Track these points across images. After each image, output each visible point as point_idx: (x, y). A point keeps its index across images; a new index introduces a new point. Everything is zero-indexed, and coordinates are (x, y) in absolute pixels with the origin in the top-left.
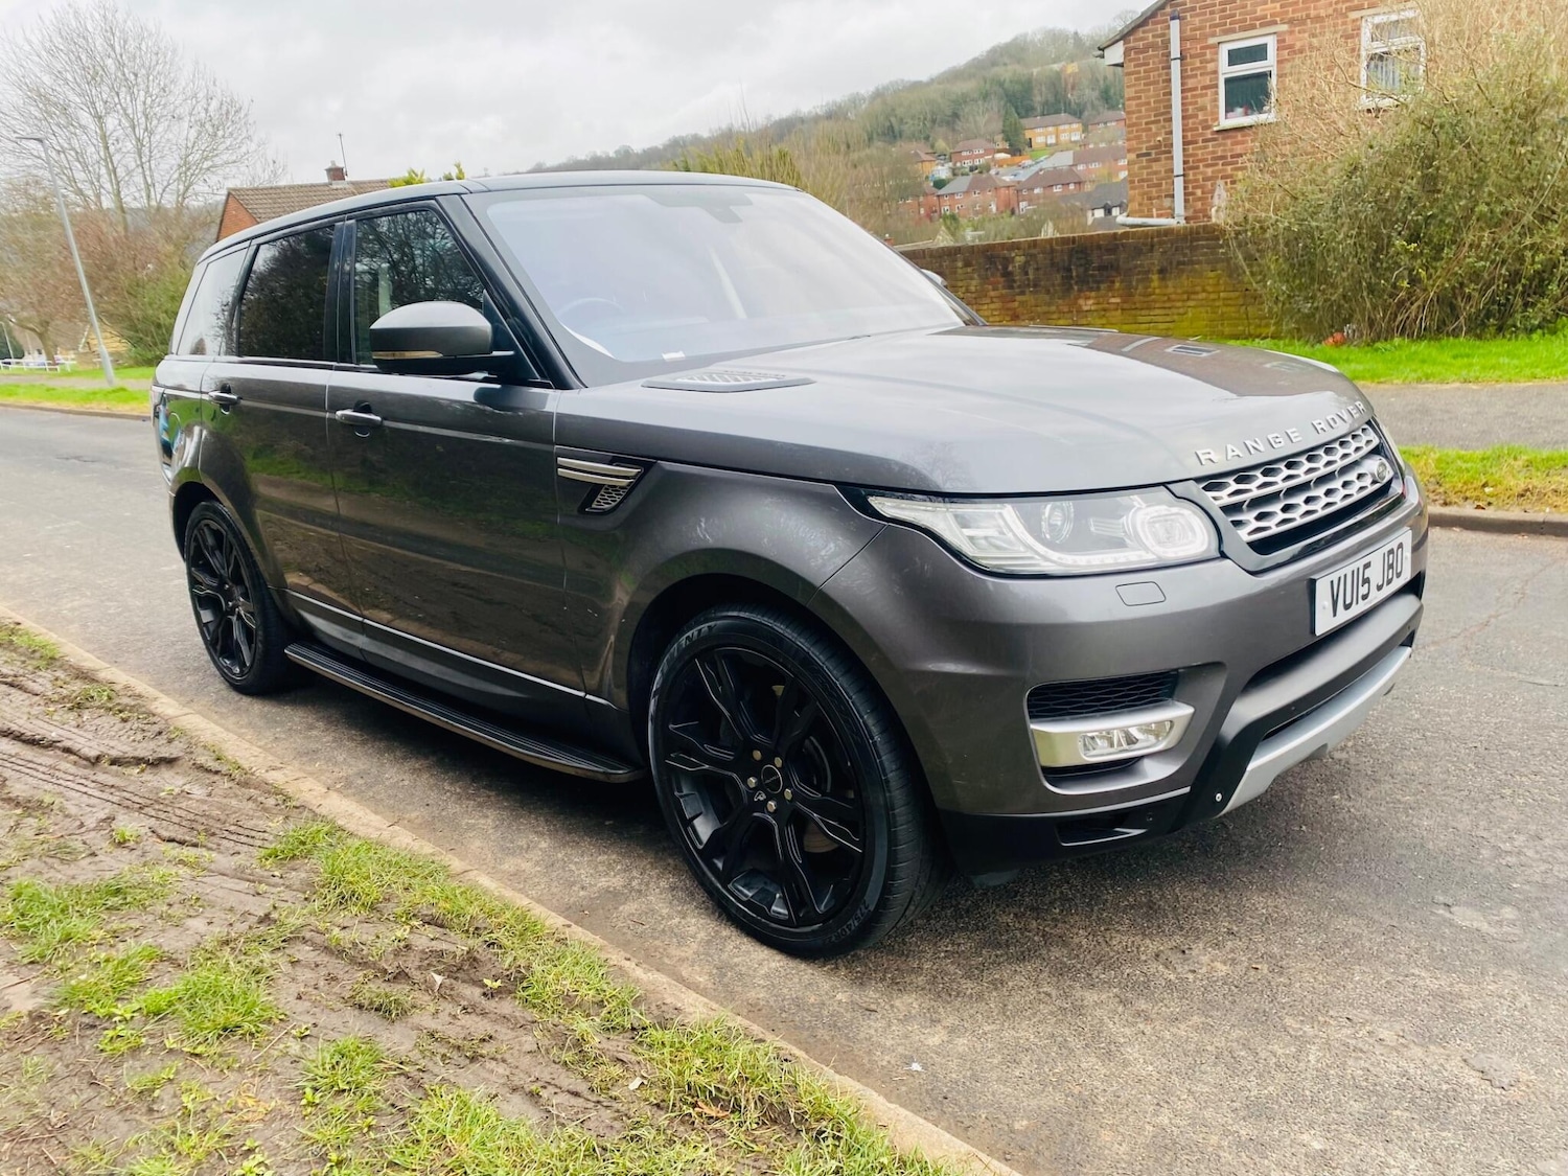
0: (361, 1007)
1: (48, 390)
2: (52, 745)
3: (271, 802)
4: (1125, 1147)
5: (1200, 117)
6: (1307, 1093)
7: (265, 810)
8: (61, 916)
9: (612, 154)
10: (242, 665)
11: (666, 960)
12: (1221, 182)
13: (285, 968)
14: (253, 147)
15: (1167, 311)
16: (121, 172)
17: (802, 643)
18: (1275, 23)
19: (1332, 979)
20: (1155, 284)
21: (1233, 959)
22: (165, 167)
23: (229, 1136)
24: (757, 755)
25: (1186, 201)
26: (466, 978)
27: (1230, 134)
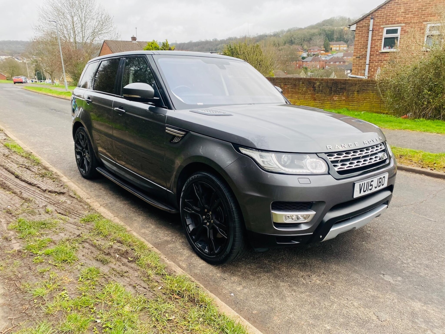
0: (97, 260)
1: (50, 90)
2: (35, 185)
3: (86, 207)
4: (279, 321)
5: (376, 48)
6: (330, 315)
7: (84, 209)
8: (29, 228)
9: (211, 40)
10: (85, 171)
11: (177, 260)
12: (379, 67)
13: (81, 248)
14: (112, 29)
15: (358, 103)
16: (76, 32)
17: (219, 183)
18: (401, 23)
19: (346, 288)
20: (356, 95)
21: (322, 280)
22: (88, 32)
23: (60, 286)
24: (206, 210)
25: (369, 72)
26: (125, 257)
27: (384, 54)
